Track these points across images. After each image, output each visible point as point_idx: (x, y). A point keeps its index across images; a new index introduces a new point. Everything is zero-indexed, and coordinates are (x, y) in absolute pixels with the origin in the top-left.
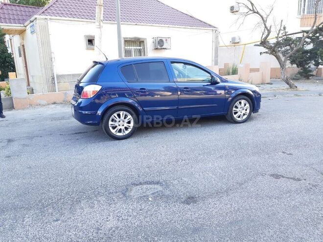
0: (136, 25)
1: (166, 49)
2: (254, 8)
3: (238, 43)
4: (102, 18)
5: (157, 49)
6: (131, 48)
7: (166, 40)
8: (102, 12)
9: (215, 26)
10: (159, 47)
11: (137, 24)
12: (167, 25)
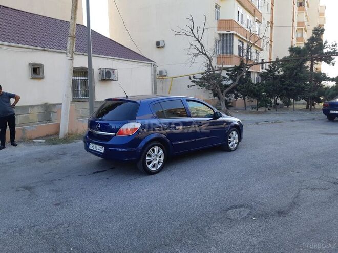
0: (83, 55)
1: (113, 80)
2: (203, 50)
3: (165, 76)
4: (74, 50)
5: (104, 80)
6: (78, 78)
7: (113, 72)
8: (75, 44)
9: (153, 60)
10: (107, 79)
11: (85, 54)
12: (113, 57)
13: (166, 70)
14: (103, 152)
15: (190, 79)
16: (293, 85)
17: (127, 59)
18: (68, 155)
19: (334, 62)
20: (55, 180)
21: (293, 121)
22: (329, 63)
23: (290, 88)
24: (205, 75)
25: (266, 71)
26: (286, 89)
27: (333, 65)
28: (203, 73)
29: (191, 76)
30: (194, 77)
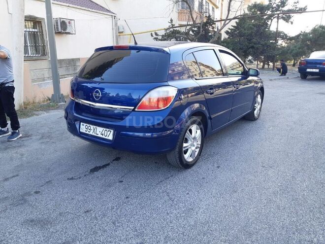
1: (69, 33)
3: (122, 32)
5: (60, 33)
7: (69, 23)
9: (114, 12)
10: (62, 31)
12: (68, 5)
13: (123, 26)
14: (111, 137)
15: (152, 36)
16: (259, 43)
17: (84, 8)
18: (34, 138)
19: (292, 21)
20: (29, 194)
21: (271, 80)
22: (287, 21)
23: (256, 46)
24: (168, 31)
25: (233, 28)
26: (252, 47)
27: (292, 23)
28: (166, 30)
29: (153, 33)
30: (156, 34)
